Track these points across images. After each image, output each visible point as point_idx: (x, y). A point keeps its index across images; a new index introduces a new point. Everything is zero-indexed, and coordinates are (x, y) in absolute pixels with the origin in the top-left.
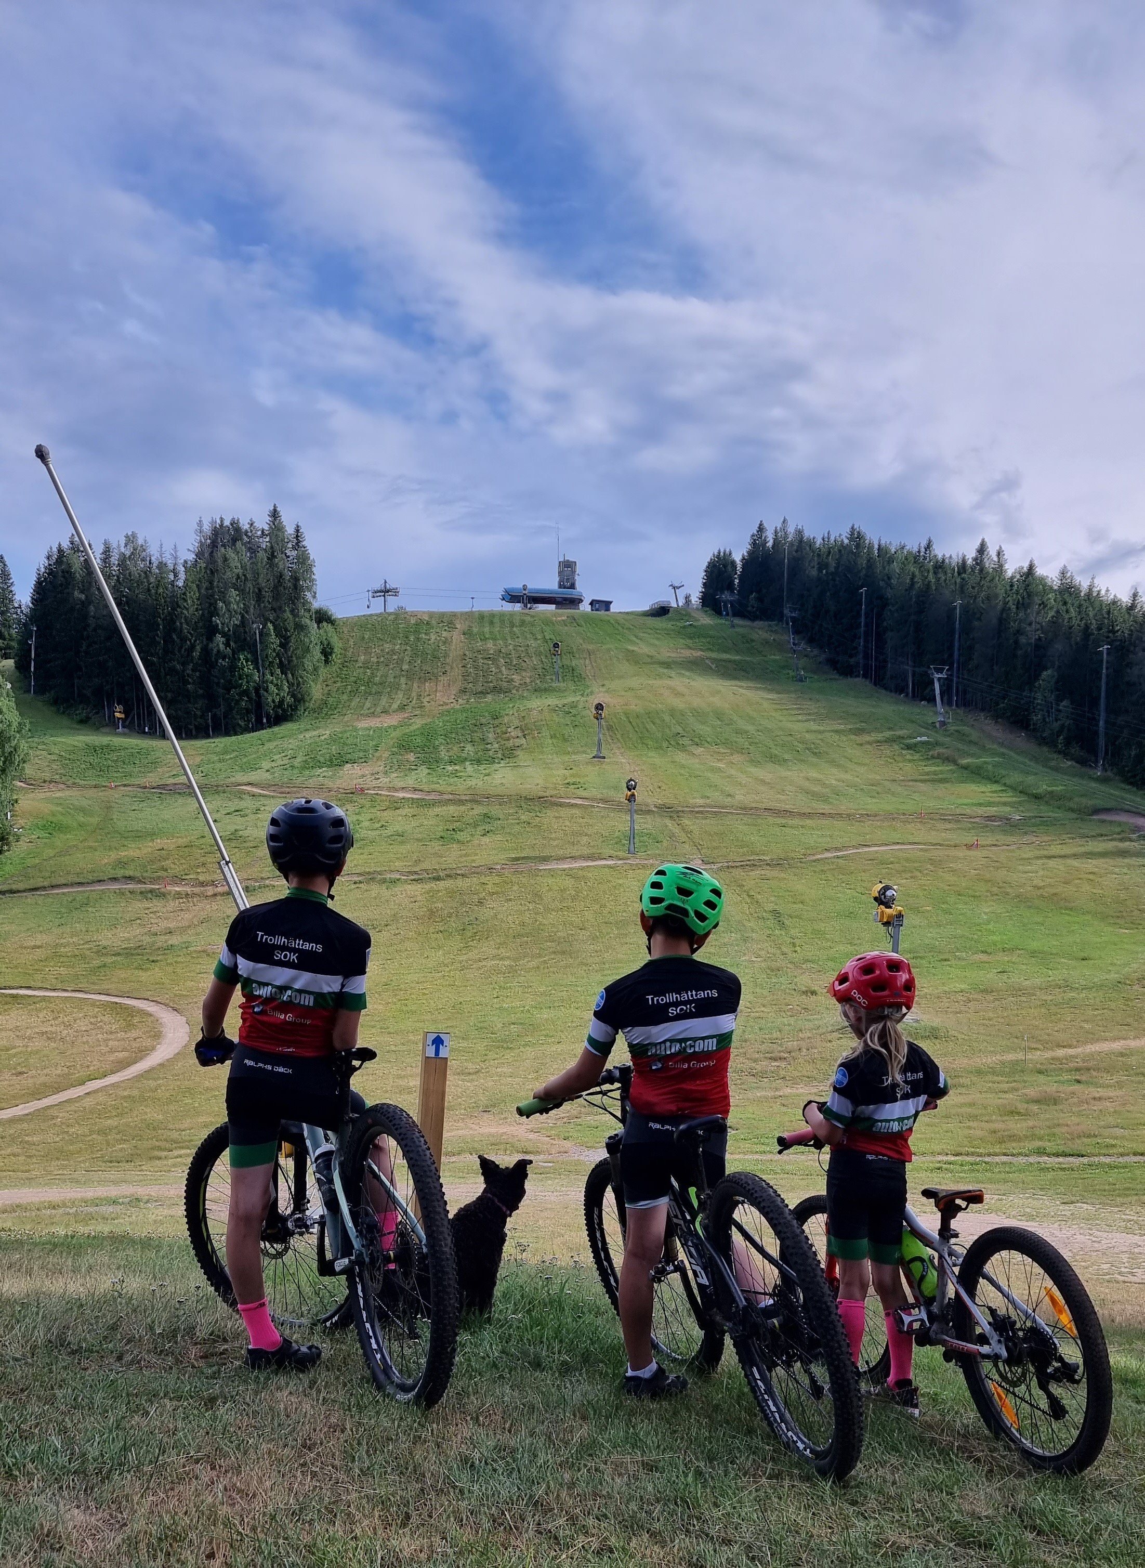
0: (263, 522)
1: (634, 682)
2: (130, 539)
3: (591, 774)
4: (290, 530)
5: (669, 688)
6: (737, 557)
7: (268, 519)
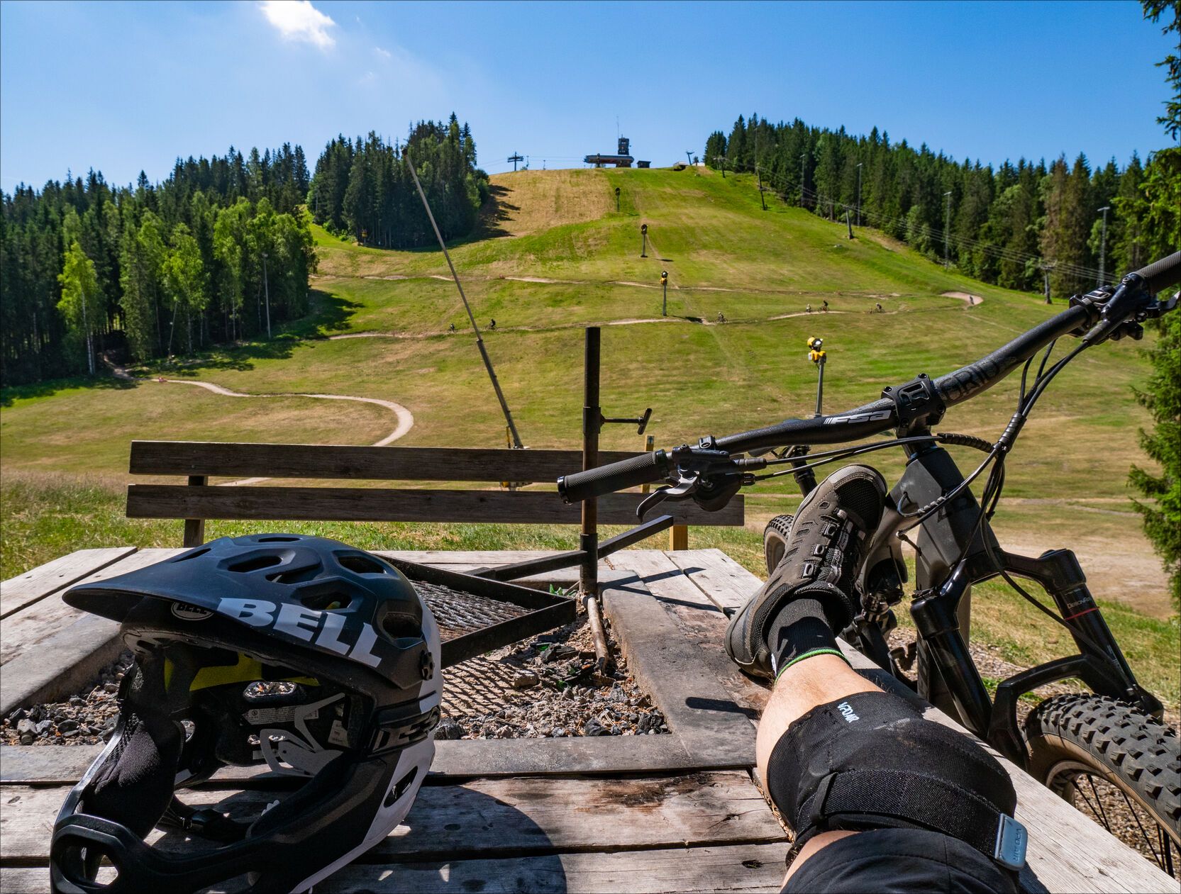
0: (446, 122)
1: (665, 211)
2: (372, 135)
3: (639, 268)
4: (462, 126)
5: (686, 214)
6: (726, 135)
7: (450, 120)
